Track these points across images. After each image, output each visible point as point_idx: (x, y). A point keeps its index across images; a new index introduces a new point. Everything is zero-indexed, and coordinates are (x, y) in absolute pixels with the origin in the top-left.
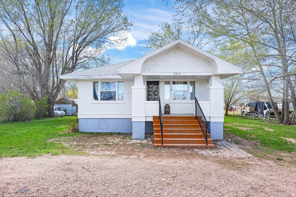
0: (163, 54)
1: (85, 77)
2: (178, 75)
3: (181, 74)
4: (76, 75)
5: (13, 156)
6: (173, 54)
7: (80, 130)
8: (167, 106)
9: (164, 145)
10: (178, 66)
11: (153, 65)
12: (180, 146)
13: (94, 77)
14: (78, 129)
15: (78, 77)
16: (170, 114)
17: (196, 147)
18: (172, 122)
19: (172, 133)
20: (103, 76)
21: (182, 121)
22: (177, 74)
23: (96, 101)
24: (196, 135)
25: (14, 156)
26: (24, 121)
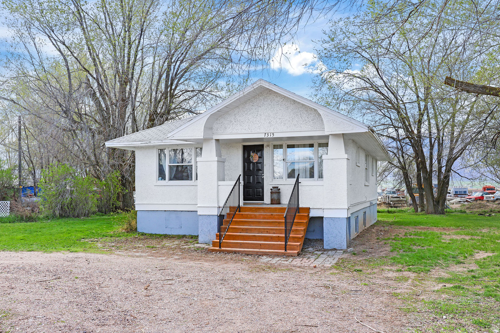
0: (246, 102)
1: (141, 144)
2: (271, 137)
3: (276, 136)
4: (128, 141)
5: (29, 251)
6: (262, 102)
7: (139, 230)
8: (274, 190)
9: (223, 249)
10: (270, 122)
11: (231, 122)
12: (245, 251)
13: (154, 143)
14: (137, 228)
15: (130, 143)
16: (279, 203)
17: (268, 254)
18: (255, 217)
19: (247, 233)
20: (167, 141)
21: (272, 215)
22: (269, 134)
23: (163, 182)
24: (279, 236)
25: (31, 251)
26: (78, 216)
